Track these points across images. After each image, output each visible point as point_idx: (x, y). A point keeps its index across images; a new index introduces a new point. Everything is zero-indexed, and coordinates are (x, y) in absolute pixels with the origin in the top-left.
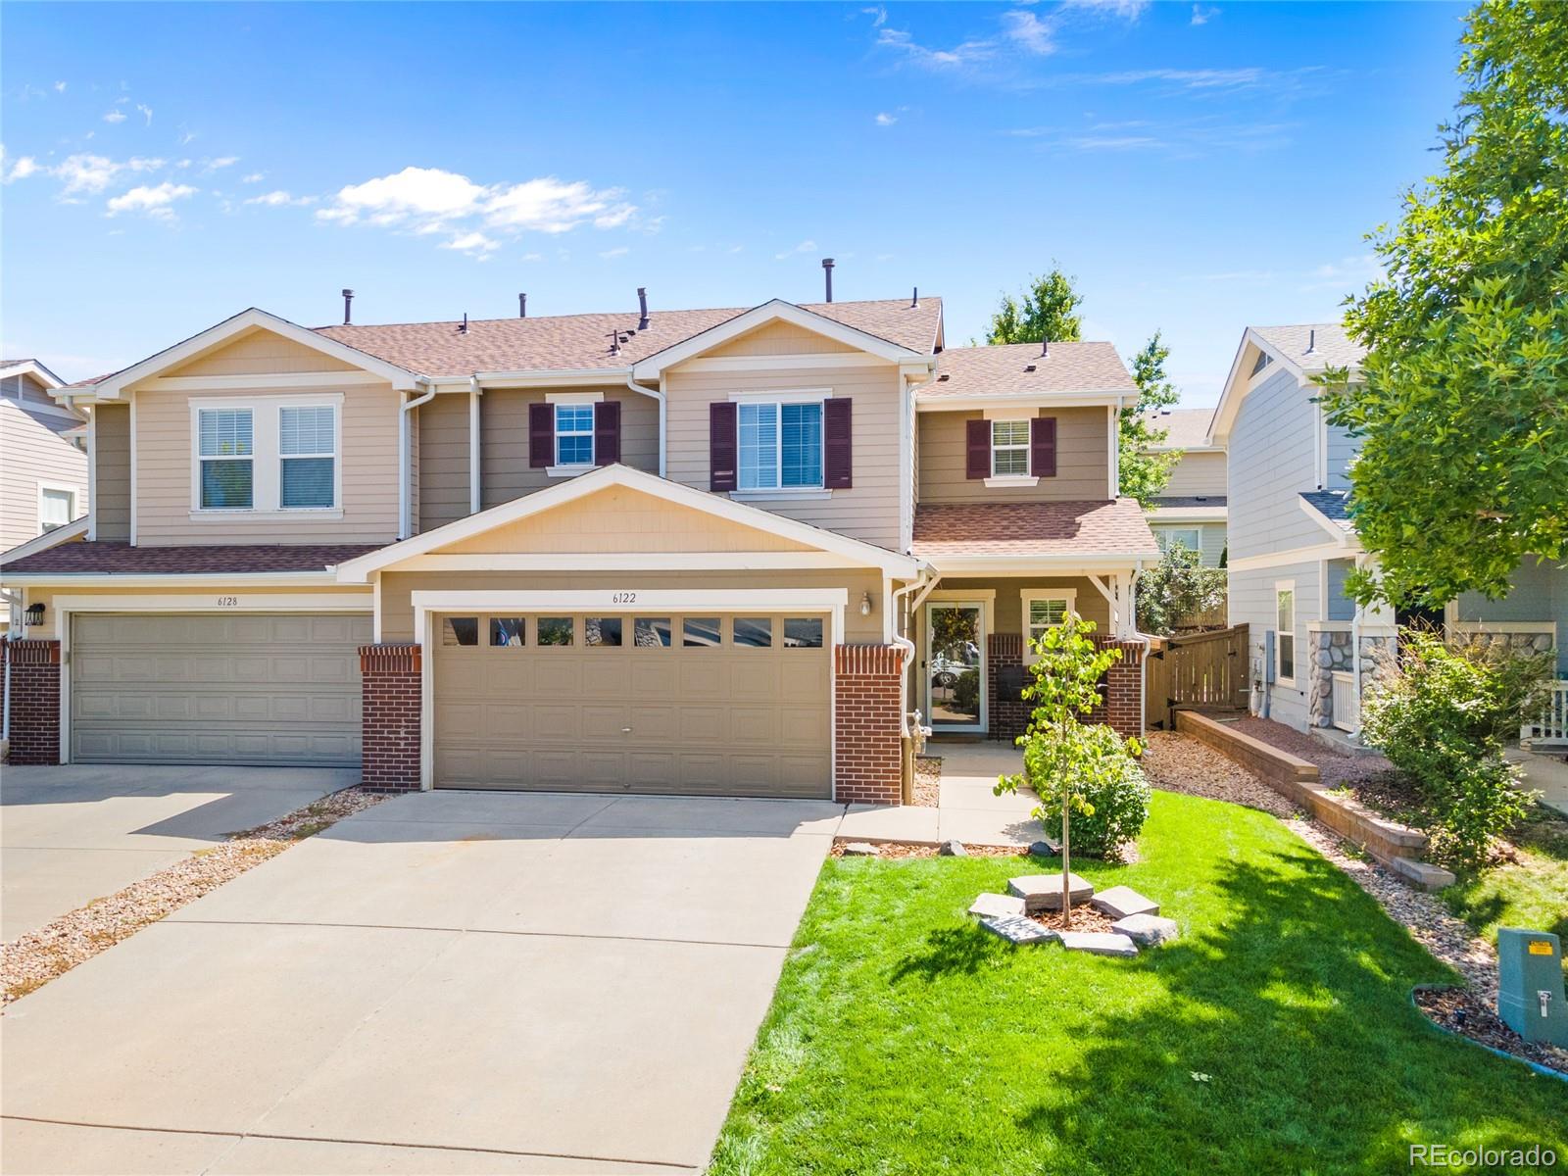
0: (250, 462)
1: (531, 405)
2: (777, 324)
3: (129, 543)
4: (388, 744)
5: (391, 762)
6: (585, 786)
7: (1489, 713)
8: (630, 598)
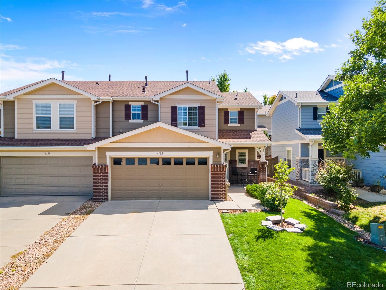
0: (50, 118)
1: (125, 105)
2: (188, 88)
3: (15, 138)
4: (100, 190)
5: (101, 194)
6: (150, 198)
7: (344, 177)
8: (162, 154)
